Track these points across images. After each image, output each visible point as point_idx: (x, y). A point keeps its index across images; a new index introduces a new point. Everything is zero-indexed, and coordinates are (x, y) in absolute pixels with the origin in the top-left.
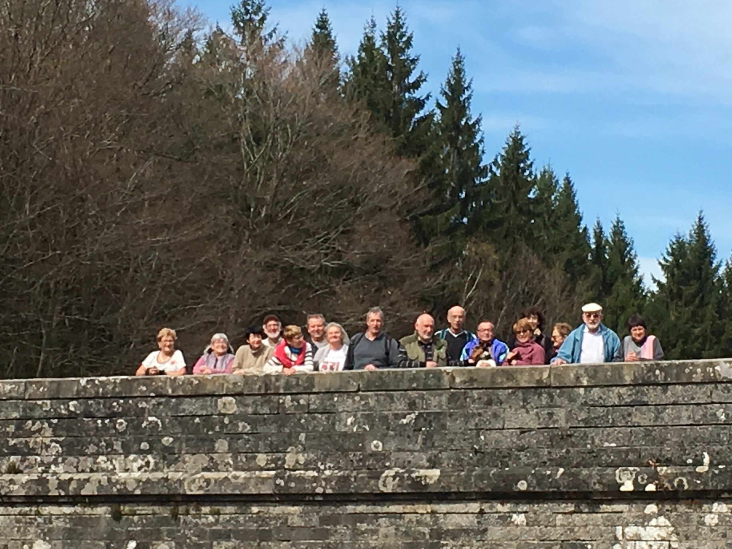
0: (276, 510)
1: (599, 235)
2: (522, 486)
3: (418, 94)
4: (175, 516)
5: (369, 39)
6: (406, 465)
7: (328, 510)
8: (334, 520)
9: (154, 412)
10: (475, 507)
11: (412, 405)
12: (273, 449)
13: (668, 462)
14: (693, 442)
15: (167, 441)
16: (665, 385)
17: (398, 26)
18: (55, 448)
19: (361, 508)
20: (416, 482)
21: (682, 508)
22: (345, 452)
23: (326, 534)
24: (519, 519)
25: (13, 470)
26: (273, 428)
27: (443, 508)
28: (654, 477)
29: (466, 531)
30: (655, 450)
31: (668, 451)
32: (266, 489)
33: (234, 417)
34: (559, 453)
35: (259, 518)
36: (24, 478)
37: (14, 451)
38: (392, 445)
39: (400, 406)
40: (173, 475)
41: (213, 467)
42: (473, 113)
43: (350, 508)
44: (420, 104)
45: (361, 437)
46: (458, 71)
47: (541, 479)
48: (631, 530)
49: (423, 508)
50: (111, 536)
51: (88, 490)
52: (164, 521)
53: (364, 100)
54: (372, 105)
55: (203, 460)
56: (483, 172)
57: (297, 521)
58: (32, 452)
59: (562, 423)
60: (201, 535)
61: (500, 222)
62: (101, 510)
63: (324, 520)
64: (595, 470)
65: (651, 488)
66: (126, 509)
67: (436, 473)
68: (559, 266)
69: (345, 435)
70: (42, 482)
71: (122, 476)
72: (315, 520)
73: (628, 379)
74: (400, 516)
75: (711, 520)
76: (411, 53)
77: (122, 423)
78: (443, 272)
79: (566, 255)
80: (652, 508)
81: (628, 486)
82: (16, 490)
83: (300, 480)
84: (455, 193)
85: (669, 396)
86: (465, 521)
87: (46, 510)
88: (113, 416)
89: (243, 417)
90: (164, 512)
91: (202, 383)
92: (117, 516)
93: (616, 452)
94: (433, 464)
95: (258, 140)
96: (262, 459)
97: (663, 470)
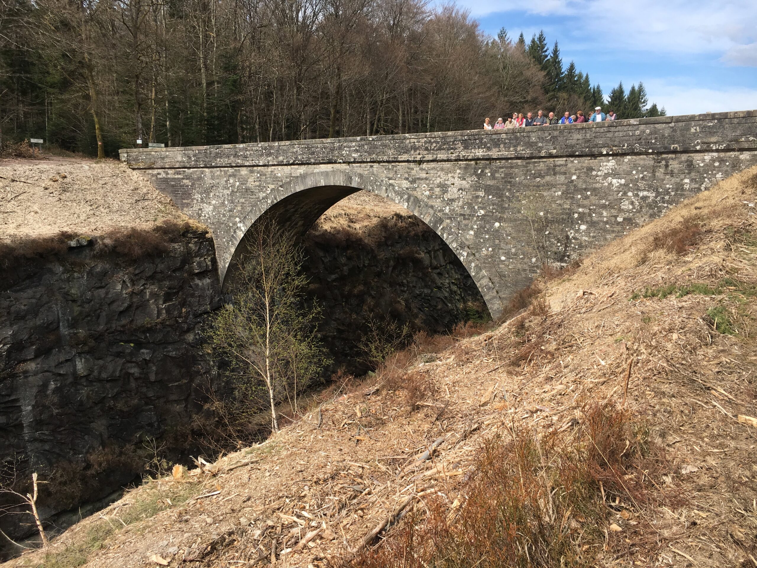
0: (515, 161)
1: (594, 89)
2: (577, 153)
3: (547, 53)
4: (490, 163)
5: (534, 39)
6: (548, 149)
7: (528, 161)
8: (529, 163)
9: (485, 138)
10: (565, 159)
11: (550, 134)
12: (514, 146)
13: (616, 146)
14: (622, 141)
15: (489, 145)
16: (616, 127)
17: (542, 35)
18: (462, 148)
19: (536, 160)
20: (550, 153)
21: (619, 158)
22: (532, 146)
23: (527, 167)
24: (576, 162)
25: (452, 153)
26: (514, 141)
27: (557, 159)
28: (612, 150)
29: (562, 165)
30: (612, 143)
31: (616, 143)
32: (513, 156)
33: (505, 139)
34: (587, 145)
35: (511, 163)
36: (454, 155)
37: (452, 149)
38: (544, 144)
39: (547, 134)
40: (490, 153)
41: (500, 151)
42: (560, 58)
43: (533, 160)
44: (547, 56)
45: (537, 142)
46: (556, 46)
47: (582, 152)
48: (605, 164)
49: (551, 160)
50: (475, 168)
51: (470, 158)
52: (488, 164)
53: (532, 56)
54: (534, 57)
55: (497, 149)
56: (563, 73)
57: (520, 164)
58: (456, 149)
59: (588, 137)
60: (497, 168)
61: (566, 87)
62: (473, 162)
63: (527, 163)
64: (596, 149)
65: (611, 153)
66: (478, 162)
67: (555, 151)
68: (582, 98)
69: (532, 142)
70: (459, 156)
71: (478, 154)
72: (524, 164)
73: (606, 125)
74: (546, 162)
75: (626, 160)
76: (545, 42)
77: (478, 141)
78: (551, 101)
79: (584, 95)
80: (611, 158)
81: (605, 153)
82: (453, 158)
83: (521, 154)
84: (554, 79)
85: (617, 129)
86: (562, 163)
87: (460, 162)
88: (475, 140)
89: (507, 139)
90: (488, 162)
91: (497, 130)
92: (476, 164)
93: (602, 144)
94: (555, 149)
95: (504, 68)
96: (512, 149)
97: (614, 148)
